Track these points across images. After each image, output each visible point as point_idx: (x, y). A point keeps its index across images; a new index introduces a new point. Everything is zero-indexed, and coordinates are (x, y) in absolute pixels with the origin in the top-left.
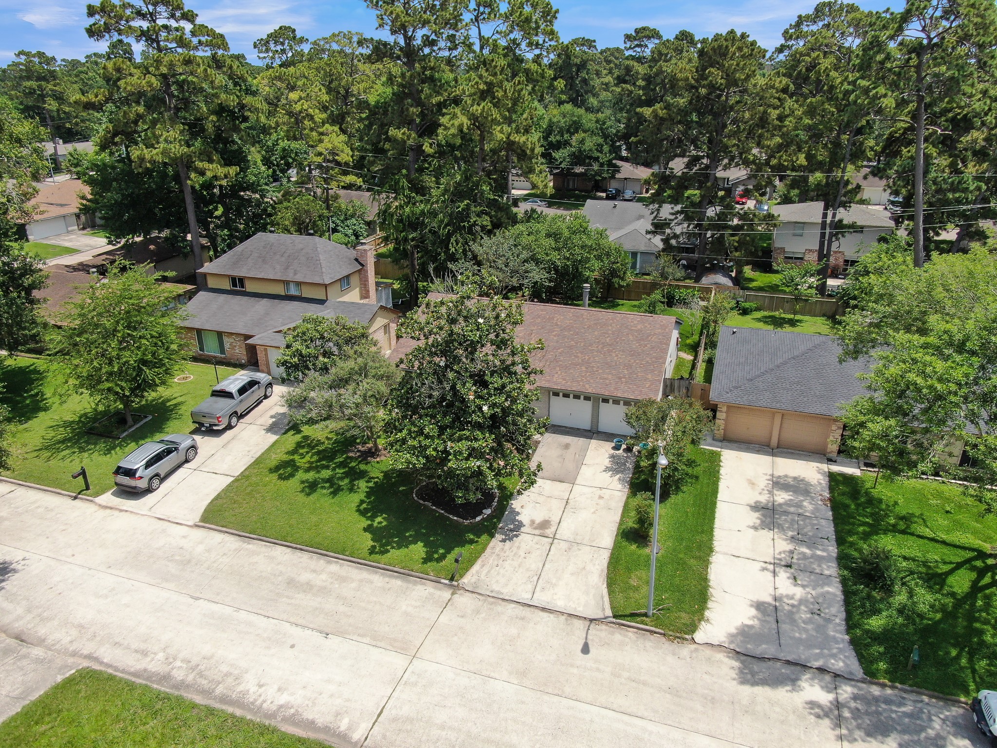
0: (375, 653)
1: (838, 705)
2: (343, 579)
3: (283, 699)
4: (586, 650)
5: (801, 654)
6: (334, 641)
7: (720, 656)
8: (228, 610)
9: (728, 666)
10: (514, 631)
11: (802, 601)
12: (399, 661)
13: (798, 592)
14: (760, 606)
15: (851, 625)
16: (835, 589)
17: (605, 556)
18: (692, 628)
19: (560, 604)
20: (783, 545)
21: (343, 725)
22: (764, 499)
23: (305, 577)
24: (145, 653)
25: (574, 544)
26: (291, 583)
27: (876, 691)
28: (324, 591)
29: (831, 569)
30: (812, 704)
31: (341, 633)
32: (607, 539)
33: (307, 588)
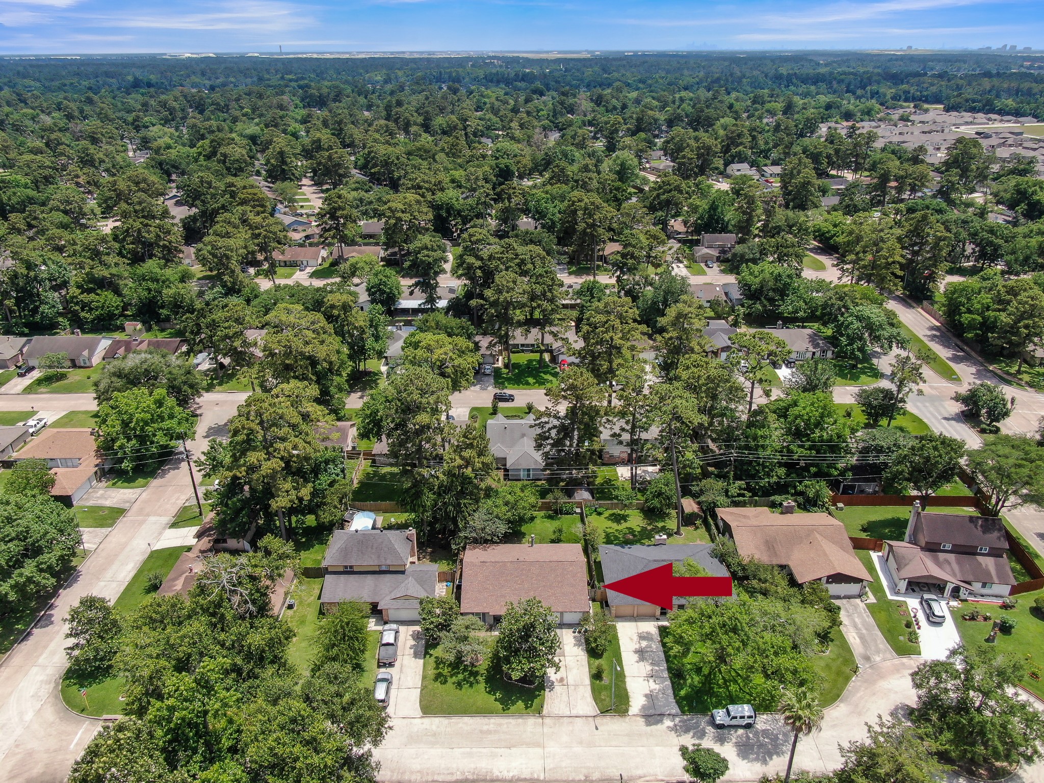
0: (530, 750)
1: (675, 725)
2: (500, 725)
3: (511, 774)
4: (597, 728)
5: (663, 710)
6: (513, 750)
7: (638, 718)
8: (468, 750)
9: (641, 721)
10: (571, 728)
11: (659, 690)
12: (539, 751)
13: (657, 687)
14: (646, 696)
15: (675, 695)
16: (668, 683)
17: (589, 688)
18: (627, 711)
19: (581, 713)
20: (649, 668)
21: (536, 776)
22: (637, 646)
23: (485, 728)
24: (452, 774)
25: (576, 686)
26: (481, 732)
27: (685, 717)
28: (496, 732)
29: (666, 674)
30: (668, 727)
31: (514, 746)
32: (587, 681)
33: (489, 732)
